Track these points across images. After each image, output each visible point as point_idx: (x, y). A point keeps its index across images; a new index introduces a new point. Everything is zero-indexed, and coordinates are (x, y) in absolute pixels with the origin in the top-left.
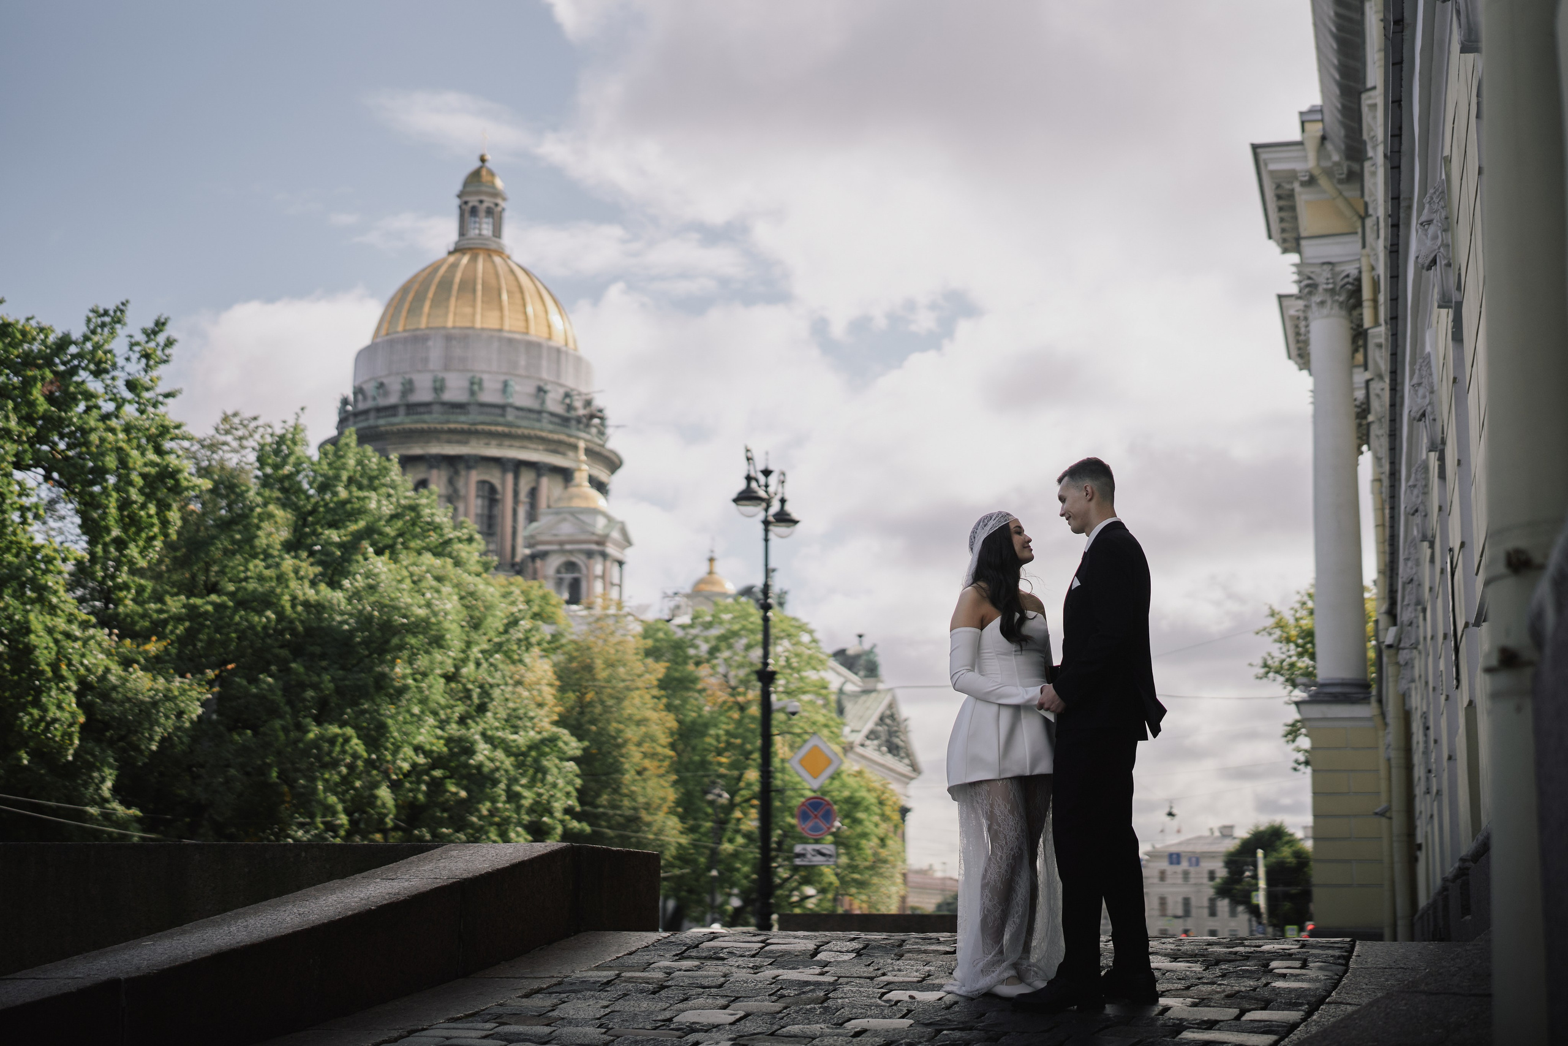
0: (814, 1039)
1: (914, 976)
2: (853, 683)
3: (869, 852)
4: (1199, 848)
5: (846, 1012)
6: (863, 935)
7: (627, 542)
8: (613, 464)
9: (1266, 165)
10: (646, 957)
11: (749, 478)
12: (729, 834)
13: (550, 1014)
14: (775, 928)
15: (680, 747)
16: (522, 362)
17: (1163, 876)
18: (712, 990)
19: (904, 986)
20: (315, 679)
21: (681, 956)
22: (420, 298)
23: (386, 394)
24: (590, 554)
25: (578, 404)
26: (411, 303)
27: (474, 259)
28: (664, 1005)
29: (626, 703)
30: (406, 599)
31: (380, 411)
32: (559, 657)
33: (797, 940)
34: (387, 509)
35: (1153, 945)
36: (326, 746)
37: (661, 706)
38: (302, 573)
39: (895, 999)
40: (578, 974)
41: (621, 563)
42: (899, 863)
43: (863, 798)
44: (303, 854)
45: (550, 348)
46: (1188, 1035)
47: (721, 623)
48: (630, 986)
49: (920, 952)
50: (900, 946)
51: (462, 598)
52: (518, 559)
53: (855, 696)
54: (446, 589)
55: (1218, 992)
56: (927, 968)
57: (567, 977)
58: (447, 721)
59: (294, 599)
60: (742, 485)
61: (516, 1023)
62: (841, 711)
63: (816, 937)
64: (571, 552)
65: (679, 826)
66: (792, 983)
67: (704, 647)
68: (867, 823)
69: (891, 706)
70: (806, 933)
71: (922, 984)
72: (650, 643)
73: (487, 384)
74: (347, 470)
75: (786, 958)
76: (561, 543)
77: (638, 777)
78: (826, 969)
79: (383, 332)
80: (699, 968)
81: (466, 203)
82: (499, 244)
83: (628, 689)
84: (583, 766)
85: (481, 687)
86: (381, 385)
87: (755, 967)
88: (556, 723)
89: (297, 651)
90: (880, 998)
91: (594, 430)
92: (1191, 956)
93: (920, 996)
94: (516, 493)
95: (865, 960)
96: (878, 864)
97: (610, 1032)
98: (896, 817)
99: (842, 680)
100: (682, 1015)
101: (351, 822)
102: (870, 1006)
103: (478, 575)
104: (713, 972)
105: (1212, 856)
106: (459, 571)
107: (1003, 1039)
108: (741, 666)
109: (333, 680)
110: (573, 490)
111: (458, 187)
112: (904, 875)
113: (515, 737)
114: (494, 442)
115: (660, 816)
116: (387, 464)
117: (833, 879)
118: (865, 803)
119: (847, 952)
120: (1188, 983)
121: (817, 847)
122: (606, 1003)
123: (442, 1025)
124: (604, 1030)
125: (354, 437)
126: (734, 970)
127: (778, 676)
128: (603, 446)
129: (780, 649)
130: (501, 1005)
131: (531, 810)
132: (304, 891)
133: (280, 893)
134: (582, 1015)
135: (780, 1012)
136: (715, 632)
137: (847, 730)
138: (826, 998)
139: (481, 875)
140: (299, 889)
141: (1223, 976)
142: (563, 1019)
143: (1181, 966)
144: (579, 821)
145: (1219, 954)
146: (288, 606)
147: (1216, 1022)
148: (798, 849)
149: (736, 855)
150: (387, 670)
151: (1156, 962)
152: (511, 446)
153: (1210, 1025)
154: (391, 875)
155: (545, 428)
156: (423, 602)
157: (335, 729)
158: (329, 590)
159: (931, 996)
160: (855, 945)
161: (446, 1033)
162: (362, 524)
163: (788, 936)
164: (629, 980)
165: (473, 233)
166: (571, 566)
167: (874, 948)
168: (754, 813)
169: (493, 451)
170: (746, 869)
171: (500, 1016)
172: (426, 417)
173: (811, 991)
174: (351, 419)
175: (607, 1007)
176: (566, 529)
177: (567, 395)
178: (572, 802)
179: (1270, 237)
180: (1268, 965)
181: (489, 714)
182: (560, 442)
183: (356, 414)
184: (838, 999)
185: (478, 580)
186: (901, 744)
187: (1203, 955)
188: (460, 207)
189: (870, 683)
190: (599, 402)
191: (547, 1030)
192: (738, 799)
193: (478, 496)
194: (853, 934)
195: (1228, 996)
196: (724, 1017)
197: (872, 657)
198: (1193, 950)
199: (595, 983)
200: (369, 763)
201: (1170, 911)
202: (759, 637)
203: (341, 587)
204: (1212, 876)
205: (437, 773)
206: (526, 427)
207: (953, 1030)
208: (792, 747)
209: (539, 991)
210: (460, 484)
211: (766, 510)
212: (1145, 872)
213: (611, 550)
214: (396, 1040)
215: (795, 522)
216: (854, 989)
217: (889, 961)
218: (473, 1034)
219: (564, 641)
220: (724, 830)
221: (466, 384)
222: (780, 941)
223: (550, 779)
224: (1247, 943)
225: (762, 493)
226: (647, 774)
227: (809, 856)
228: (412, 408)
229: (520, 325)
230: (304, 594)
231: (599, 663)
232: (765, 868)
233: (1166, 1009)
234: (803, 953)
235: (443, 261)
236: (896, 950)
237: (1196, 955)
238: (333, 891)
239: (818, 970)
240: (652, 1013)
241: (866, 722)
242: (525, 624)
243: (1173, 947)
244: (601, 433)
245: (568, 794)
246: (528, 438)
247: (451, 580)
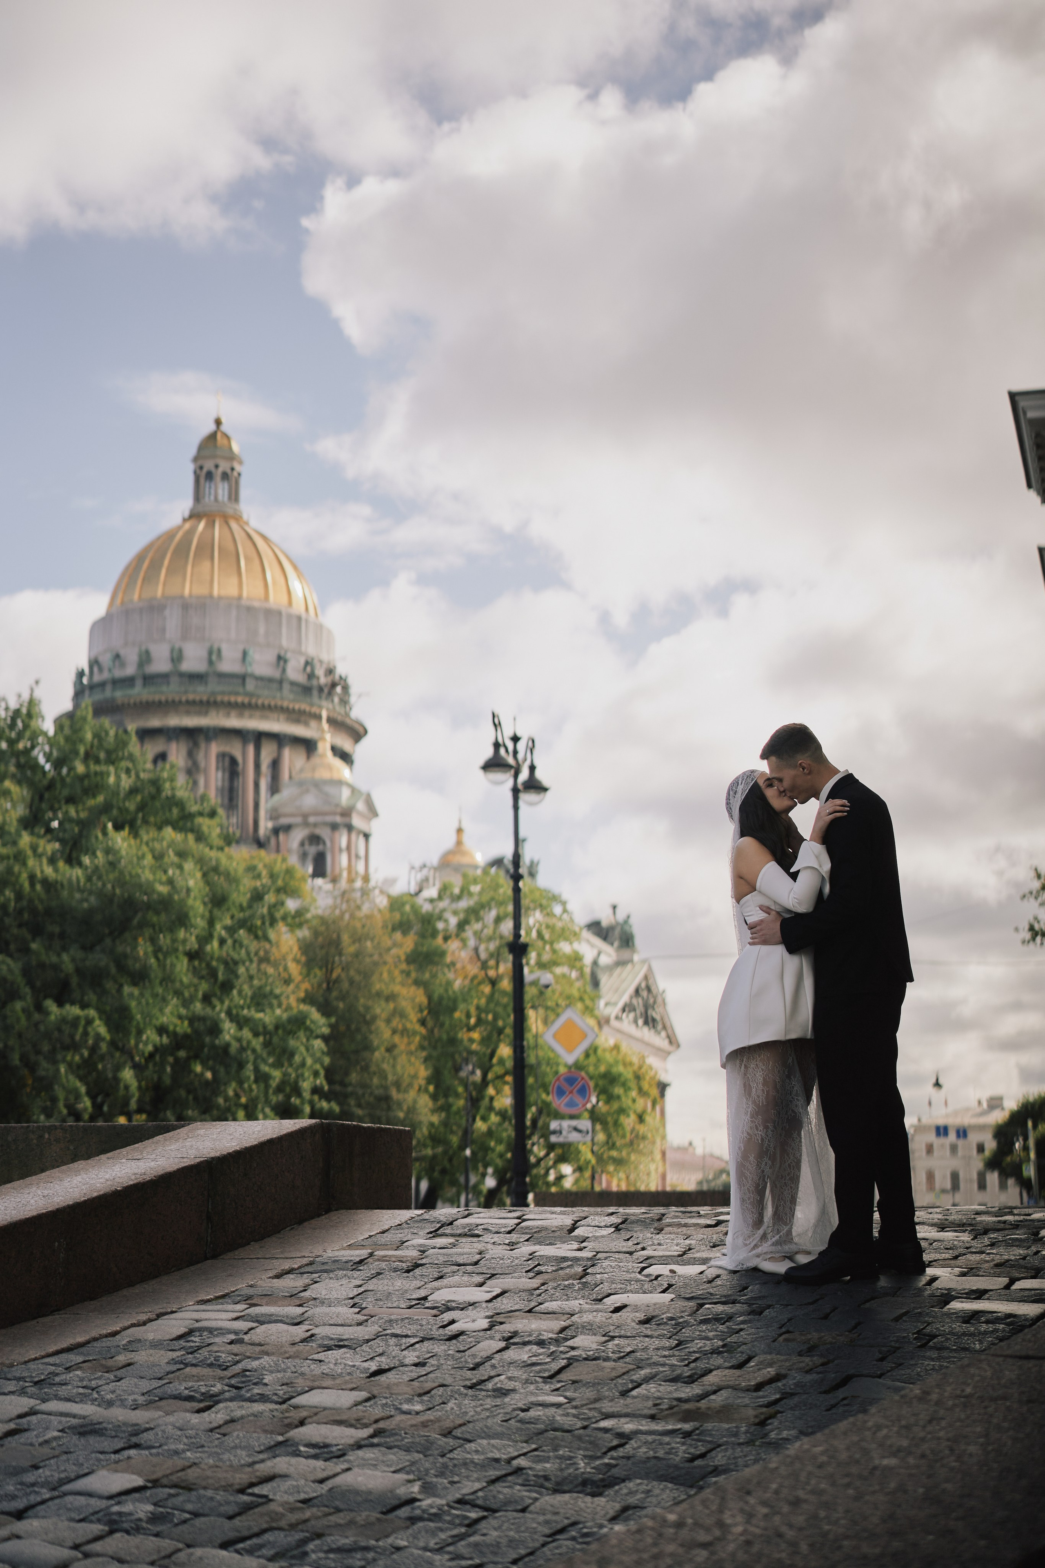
0: (572, 1315)
1: (675, 1250)
2: (608, 954)
3: (628, 1129)
4: (966, 1120)
5: (605, 1288)
6: (621, 1210)
7: (373, 812)
8: (357, 733)
9: (1025, 413)
10: (399, 1236)
11: (497, 745)
12: (482, 1111)
13: (302, 1294)
14: (532, 1206)
15: (430, 1023)
16: (262, 630)
17: (930, 1149)
18: (468, 1268)
19: (665, 1260)
20: (54, 959)
21: (435, 1234)
22: (155, 566)
23: (123, 665)
24: (334, 827)
25: (320, 672)
26: (146, 572)
27: (211, 524)
28: (419, 1283)
29: (375, 978)
30: (147, 875)
31: (117, 683)
32: (304, 933)
33: (554, 1216)
34: (126, 782)
35: (919, 1215)
36: (67, 1029)
37: (410, 981)
38: (40, 850)
39: (656, 1273)
40: (330, 1253)
41: (367, 836)
42: (658, 1141)
43: (620, 1075)
44: (47, 1136)
45: (290, 616)
46: (956, 1305)
47: (470, 894)
48: (383, 1265)
49: (680, 1225)
50: (660, 1220)
51: (204, 875)
52: (262, 832)
53: (611, 968)
54: (189, 866)
55: (987, 1262)
56: (688, 1242)
57: (319, 1256)
58: (192, 999)
59: (32, 878)
60: (489, 752)
61: (267, 1305)
62: (596, 983)
63: (574, 1212)
64: (315, 825)
65: (430, 1104)
66: (549, 1259)
67: (453, 921)
68: (623, 1099)
69: (646, 978)
70: (563, 1209)
71: (683, 1257)
72: (397, 916)
73: (225, 653)
74: (85, 744)
75: (543, 1234)
76: (305, 816)
77: (387, 1055)
78: (584, 1244)
79: (118, 601)
80: (454, 1245)
81: (201, 468)
82: (235, 510)
83: (376, 964)
84: (332, 1043)
85: (226, 963)
86: (117, 656)
87: (512, 1244)
88: (303, 1001)
89: (37, 931)
90: (640, 1273)
91: (336, 700)
92: (959, 1225)
93: (681, 1270)
94: (257, 766)
95: (625, 1235)
96: (635, 1141)
97: (364, 1312)
98: (655, 1092)
99: (595, 952)
100: (437, 1293)
101: (94, 1104)
102: (629, 1281)
103: (221, 849)
104: (467, 1249)
105: (981, 1128)
106: (201, 846)
107: (767, 1312)
108: (490, 939)
109: (73, 960)
110: (315, 760)
111: (193, 451)
112: (664, 1154)
113: (260, 1015)
114: (233, 713)
115: (412, 1094)
116: (125, 737)
117: (589, 1156)
118: (622, 1079)
119: (606, 1226)
120: (956, 1253)
121: (574, 1123)
122: (359, 1283)
123: (192, 1308)
124: (357, 1310)
125: (90, 710)
126: (490, 1246)
127: (530, 949)
128: (347, 715)
129: (533, 920)
130: (251, 1286)
131: (279, 1089)
132: (48, 1173)
133: (22, 1177)
134: (334, 1295)
135: (538, 1289)
136: (463, 904)
137: (602, 1003)
138: (585, 1274)
139: (229, 1154)
140: (43, 1171)
141: (992, 1245)
142: (315, 1299)
143: (949, 1235)
144: (329, 1100)
145: (988, 1223)
146: (27, 885)
147: (986, 1291)
148: (554, 1125)
149: (490, 1133)
150: (128, 950)
151: (922, 1232)
152: (251, 717)
153: (979, 1294)
154: (137, 1155)
155: (287, 699)
156: (164, 878)
157: (75, 1011)
158: (67, 867)
159: (692, 1270)
160: (614, 1220)
161: (196, 1315)
162: (100, 799)
163: (545, 1212)
164: (382, 1259)
165: (209, 500)
166: (315, 839)
167: (633, 1222)
168: (507, 1090)
169: (233, 722)
170: (500, 1148)
171: (250, 1297)
172: (164, 688)
173: (568, 1267)
174: (87, 692)
175: (360, 1286)
176: (310, 801)
177: (307, 663)
178: (321, 1081)
179: (1029, 486)
180: (1038, 1233)
181: (235, 992)
182: (302, 713)
183: (92, 687)
184: (596, 1275)
185: (220, 855)
186: (658, 1017)
187: (971, 1225)
188: (195, 472)
189: (626, 954)
190: (341, 670)
191: (300, 1310)
192: (490, 1076)
193: (217, 769)
194: (612, 1209)
195: (997, 1265)
196: (480, 1295)
197: (627, 928)
198: (960, 1220)
199: (346, 1262)
200: (113, 1044)
201: (938, 1185)
202: (510, 908)
203: (80, 864)
204: (981, 1148)
205: (182, 1054)
206: (266, 697)
207: (715, 1303)
208: (546, 1022)
209: (290, 1271)
210: (200, 757)
211: (516, 776)
212: (912, 1146)
213: (356, 821)
214: (144, 1323)
215: (545, 790)
216: (613, 1264)
217: (649, 1235)
218: (224, 1316)
219: (309, 916)
220: (478, 1109)
221: (204, 654)
222: (537, 1217)
223: (297, 1059)
224: (1015, 1211)
225: (511, 760)
226: (396, 1052)
227: (564, 1133)
228: (149, 680)
229: (260, 591)
230: (42, 872)
231: (346, 938)
232: (520, 1147)
233: (934, 1279)
234: (560, 1228)
235: (179, 528)
236: (656, 1224)
237: (963, 1225)
238: (77, 1172)
239: (575, 1246)
240: (406, 1291)
241: (621, 997)
242: (270, 898)
243: (940, 1216)
244: (344, 702)
245: (316, 1074)
246: (270, 708)
247: (193, 856)
